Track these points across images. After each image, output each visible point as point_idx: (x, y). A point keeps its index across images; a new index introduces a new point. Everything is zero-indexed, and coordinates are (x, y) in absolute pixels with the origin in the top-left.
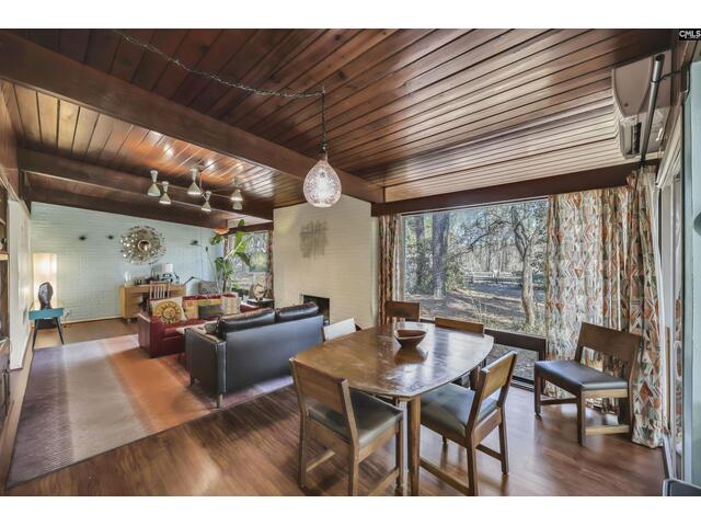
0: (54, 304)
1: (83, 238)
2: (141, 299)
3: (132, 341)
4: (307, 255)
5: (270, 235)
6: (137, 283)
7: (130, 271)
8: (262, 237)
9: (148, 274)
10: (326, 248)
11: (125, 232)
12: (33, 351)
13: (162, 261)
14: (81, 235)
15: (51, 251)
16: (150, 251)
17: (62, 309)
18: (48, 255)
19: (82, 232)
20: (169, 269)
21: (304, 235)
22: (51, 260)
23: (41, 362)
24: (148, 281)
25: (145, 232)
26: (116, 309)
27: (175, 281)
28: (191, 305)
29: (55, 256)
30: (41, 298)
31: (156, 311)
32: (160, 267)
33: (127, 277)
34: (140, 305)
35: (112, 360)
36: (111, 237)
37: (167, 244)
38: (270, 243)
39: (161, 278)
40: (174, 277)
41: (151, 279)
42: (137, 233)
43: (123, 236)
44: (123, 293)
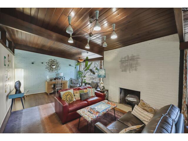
1: (33, 63)
2: (53, 86)
4: (124, 70)
6: (51, 80)
7: (49, 76)
8: (98, 63)
9: (54, 77)
11: (47, 61)
13: (59, 72)
14: (32, 62)
15: (21, 68)
16: (55, 68)
18: (20, 69)
20: (62, 75)
21: (122, 62)
22: (21, 71)
24: (55, 79)
25: (54, 61)
27: (63, 79)
28: (77, 93)
29: (23, 70)
32: (59, 74)
33: (48, 78)
34: (52, 88)
36: (42, 63)
37: (61, 66)
39: (59, 78)
40: (63, 78)
42: (51, 61)
43: (47, 63)
44: (47, 83)
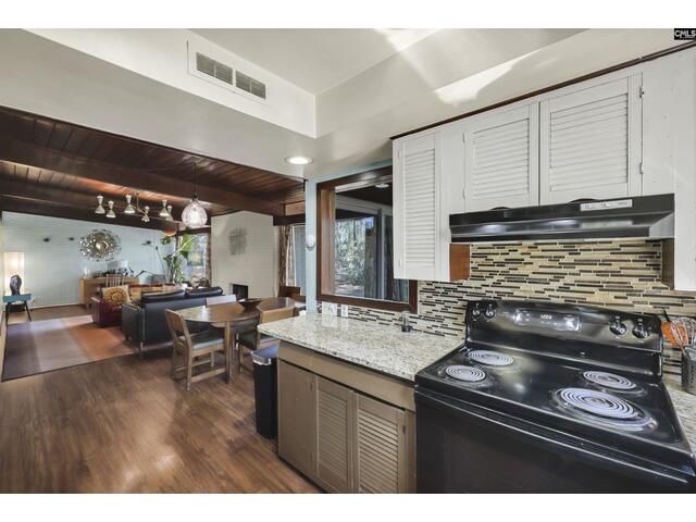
0: (22, 291)
1: (47, 240)
3: (88, 319)
4: (233, 253)
5: (210, 237)
6: (95, 276)
7: (89, 267)
9: (105, 269)
10: (247, 248)
11: (84, 234)
12: (7, 326)
13: (118, 258)
14: (45, 237)
15: (19, 251)
17: (29, 295)
18: (17, 253)
19: (46, 235)
20: (125, 265)
21: (232, 238)
22: (19, 258)
23: (13, 332)
24: (104, 275)
25: (102, 234)
26: (76, 298)
27: (129, 275)
28: (136, 291)
29: (23, 255)
30: (12, 287)
31: (106, 296)
32: (116, 263)
33: (87, 272)
35: (70, 330)
36: (71, 239)
37: (123, 244)
38: (209, 243)
39: (117, 271)
40: (129, 271)
41: (108, 273)
42: (96, 235)
43: (83, 238)
44: (82, 284)
